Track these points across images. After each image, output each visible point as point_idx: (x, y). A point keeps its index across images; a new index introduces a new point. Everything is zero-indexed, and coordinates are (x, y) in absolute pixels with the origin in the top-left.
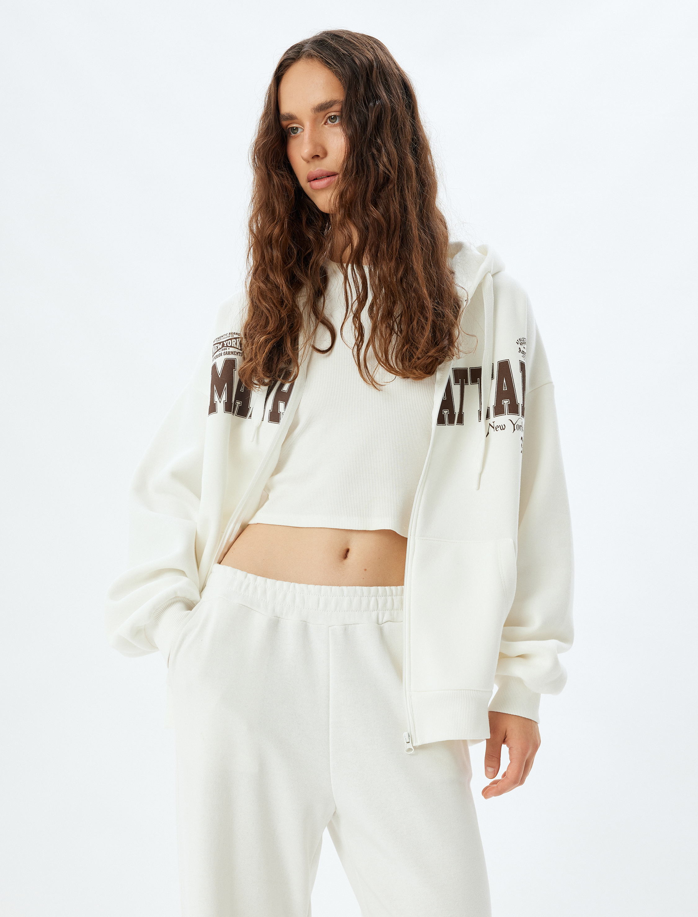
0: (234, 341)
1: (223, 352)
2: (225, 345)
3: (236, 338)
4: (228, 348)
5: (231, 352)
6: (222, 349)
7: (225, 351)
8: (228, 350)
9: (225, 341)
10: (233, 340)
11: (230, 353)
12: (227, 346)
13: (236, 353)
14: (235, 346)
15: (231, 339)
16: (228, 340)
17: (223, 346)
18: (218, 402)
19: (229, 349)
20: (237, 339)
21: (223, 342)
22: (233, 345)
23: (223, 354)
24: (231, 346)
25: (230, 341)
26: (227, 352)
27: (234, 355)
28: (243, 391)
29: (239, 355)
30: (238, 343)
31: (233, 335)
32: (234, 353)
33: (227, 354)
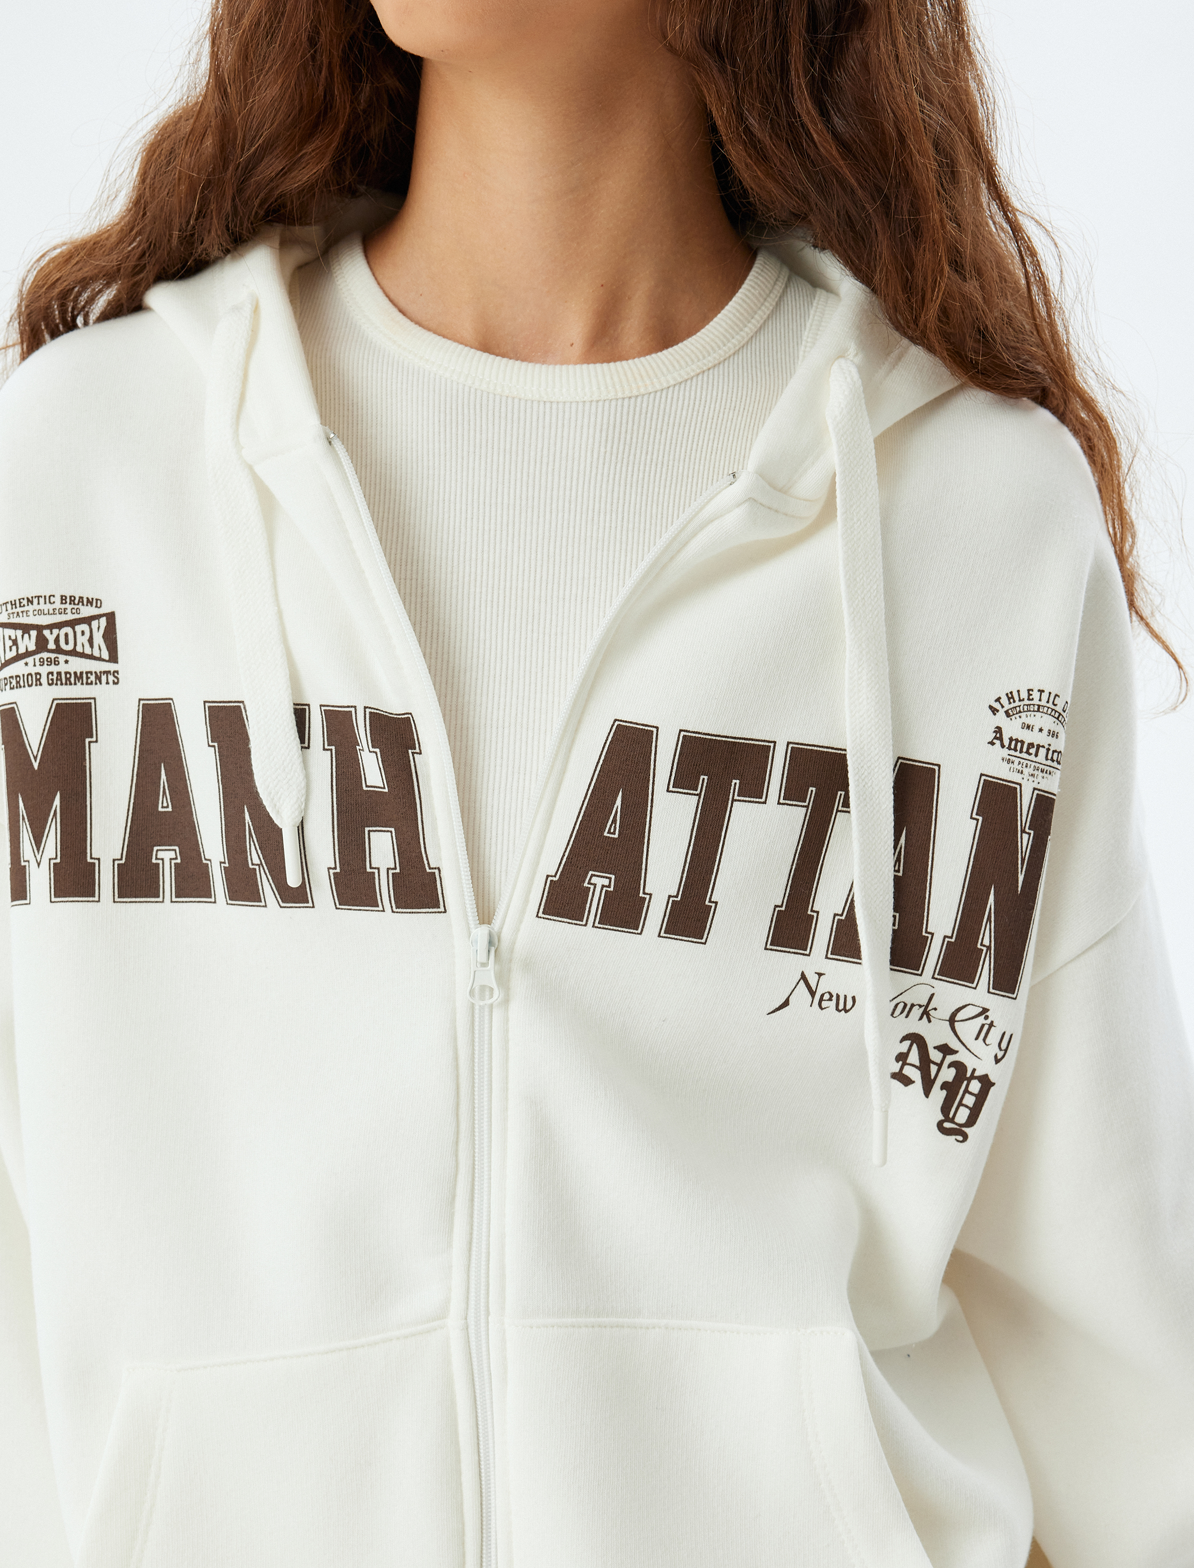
0: (83, 633)
1: (44, 670)
2: (52, 646)
3: (88, 620)
4: (62, 658)
5: (75, 673)
6: (37, 657)
7: (54, 669)
8: (62, 668)
9: (51, 627)
10: (79, 628)
11: (72, 680)
12: (59, 650)
13: (93, 678)
14: (88, 651)
15: (72, 624)
16: (59, 626)
17: (42, 644)
18: (33, 864)
19: (66, 662)
20: (95, 624)
21: (39, 628)
22: (79, 649)
23: (44, 680)
24: (74, 653)
25: (68, 630)
26: (59, 674)
27: (87, 684)
28: (170, 809)
29: (107, 683)
30: (98, 639)
31: (76, 607)
32: (84, 676)
33: (61, 680)
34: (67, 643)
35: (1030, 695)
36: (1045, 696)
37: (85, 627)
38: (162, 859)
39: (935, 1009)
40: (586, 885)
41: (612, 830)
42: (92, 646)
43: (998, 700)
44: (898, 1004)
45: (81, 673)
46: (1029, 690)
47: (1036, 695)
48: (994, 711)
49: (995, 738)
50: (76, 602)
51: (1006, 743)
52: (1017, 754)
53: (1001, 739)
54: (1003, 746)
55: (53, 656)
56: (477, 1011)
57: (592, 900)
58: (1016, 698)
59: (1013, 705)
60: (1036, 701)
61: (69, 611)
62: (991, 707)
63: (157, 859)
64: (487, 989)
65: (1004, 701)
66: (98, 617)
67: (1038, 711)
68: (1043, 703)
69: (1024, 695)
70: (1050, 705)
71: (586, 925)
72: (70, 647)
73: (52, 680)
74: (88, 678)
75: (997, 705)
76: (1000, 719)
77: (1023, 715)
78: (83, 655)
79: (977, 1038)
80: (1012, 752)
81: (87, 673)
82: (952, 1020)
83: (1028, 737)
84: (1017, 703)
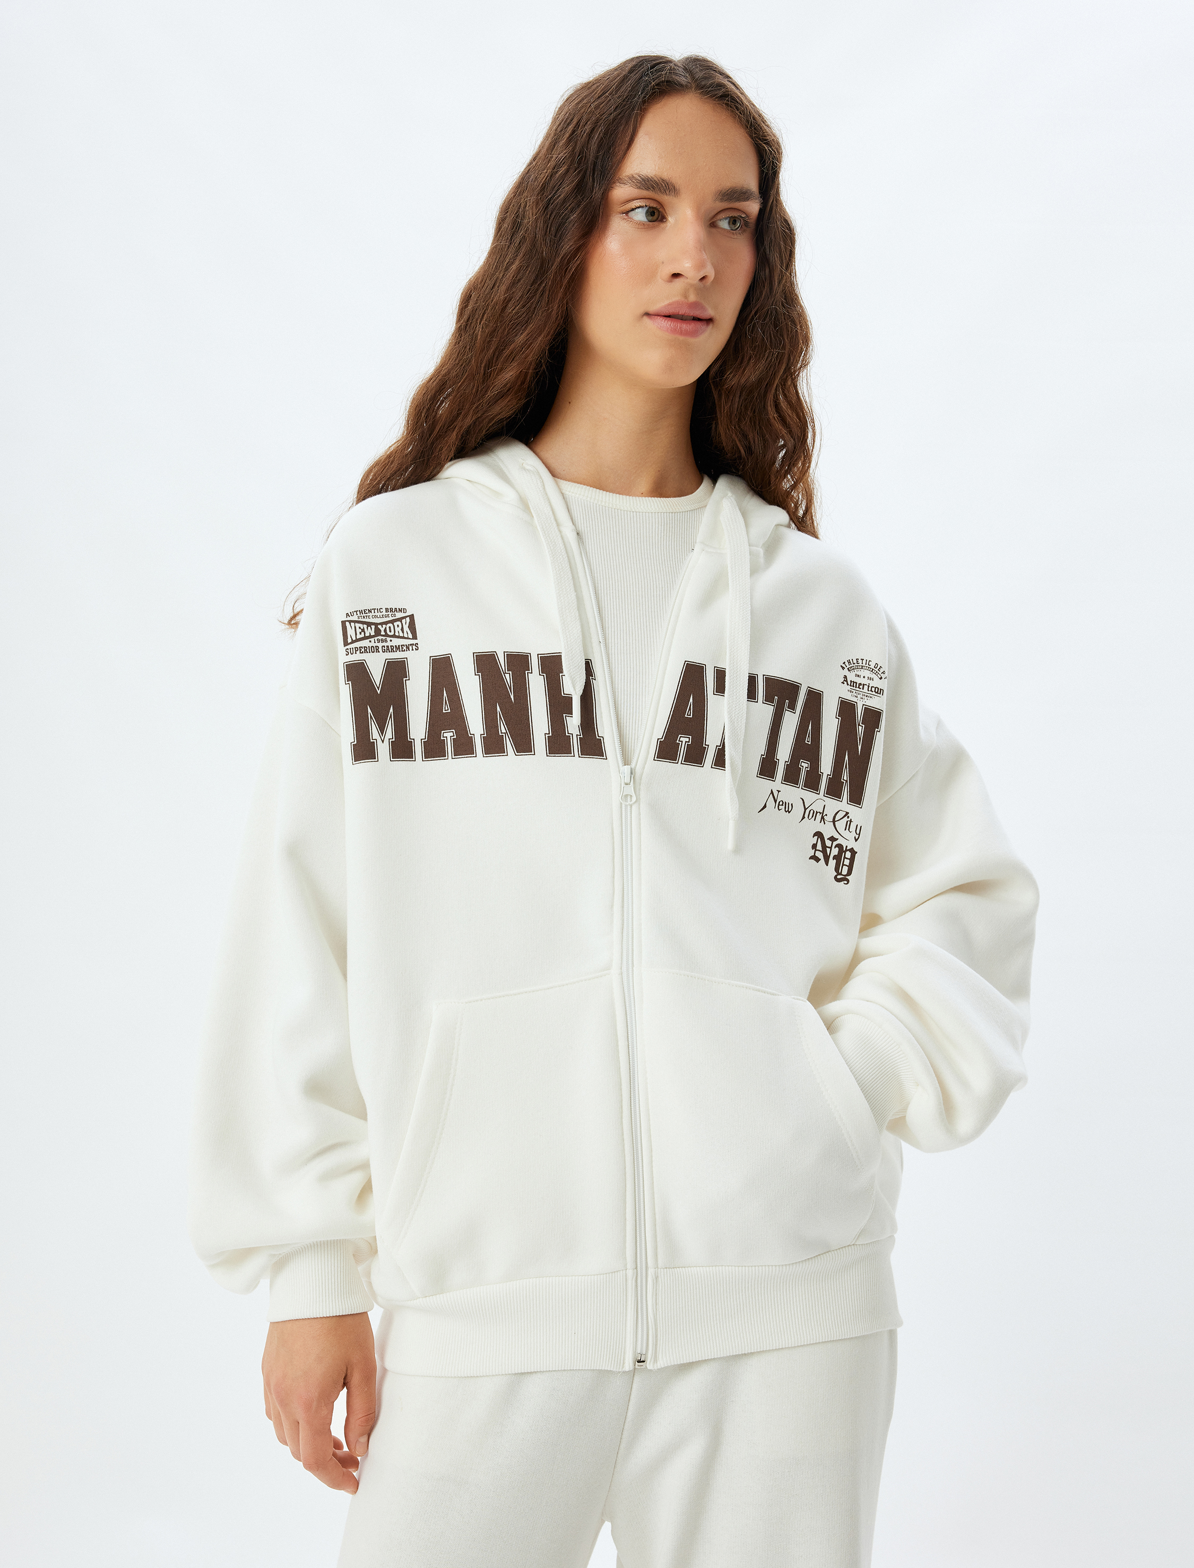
0: (398, 626)
1: (380, 645)
2: (383, 633)
3: (400, 620)
4: (388, 639)
5: (396, 646)
6: (376, 638)
7: (385, 644)
8: (389, 644)
9: (382, 624)
10: (396, 624)
11: (395, 649)
12: (386, 635)
13: (405, 648)
14: (401, 635)
15: (392, 622)
16: (386, 623)
17: (378, 632)
19: (391, 641)
20: (404, 621)
21: (376, 625)
22: (397, 634)
23: (380, 650)
24: (394, 636)
25: (391, 625)
26: (388, 646)
27: (402, 651)
28: (449, 711)
29: (413, 650)
30: (406, 628)
31: (393, 613)
32: (401, 647)
33: (389, 650)
34: (390, 632)
35: (857, 661)
36: (864, 662)
37: (399, 623)
38: (446, 737)
39: (826, 815)
40: (678, 742)
41: (689, 714)
42: (403, 632)
43: (844, 663)
44: (810, 811)
45: (399, 646)
46: (857, 659)
47: (860, 661)
48: (843, 668)
49: (844, 680)
50: (393, 611)
51: (849, 683)
52: (854, 688)
53: (847, 681)
54: (848, 685)
55: (384, 638)
56: (623, 807)
57: (681, 749)
58: (852, 663)
59: (851, 666)
60: (861, 664)
61: (390, 616)
62: (841, 666)
63: (443, 737)
64: (629, 796)
65: (847, 663)
66: (405, 617)
67: (862, 668)
68: (864, 665)
69: (855, 661)
70: (867, 665)
71: (677, 763)
72: (392, 633)
73: (384, 650)
74: (402, 648)
75: (844, 666)
76: (846, 672)
77: (855, 670)
78: (399, 637)
79: (845, 830)
80: (852, 687)
81: (402, 646)
82: (834, 821)
83: (859, 680)
84: (852, 665)
